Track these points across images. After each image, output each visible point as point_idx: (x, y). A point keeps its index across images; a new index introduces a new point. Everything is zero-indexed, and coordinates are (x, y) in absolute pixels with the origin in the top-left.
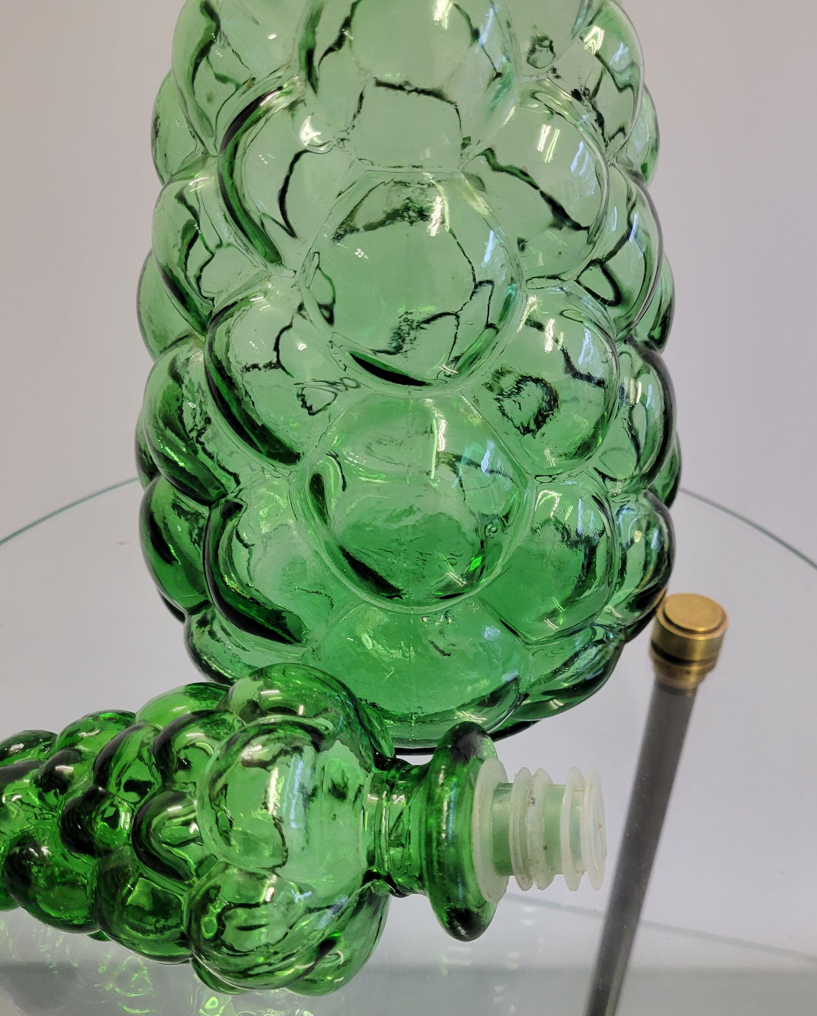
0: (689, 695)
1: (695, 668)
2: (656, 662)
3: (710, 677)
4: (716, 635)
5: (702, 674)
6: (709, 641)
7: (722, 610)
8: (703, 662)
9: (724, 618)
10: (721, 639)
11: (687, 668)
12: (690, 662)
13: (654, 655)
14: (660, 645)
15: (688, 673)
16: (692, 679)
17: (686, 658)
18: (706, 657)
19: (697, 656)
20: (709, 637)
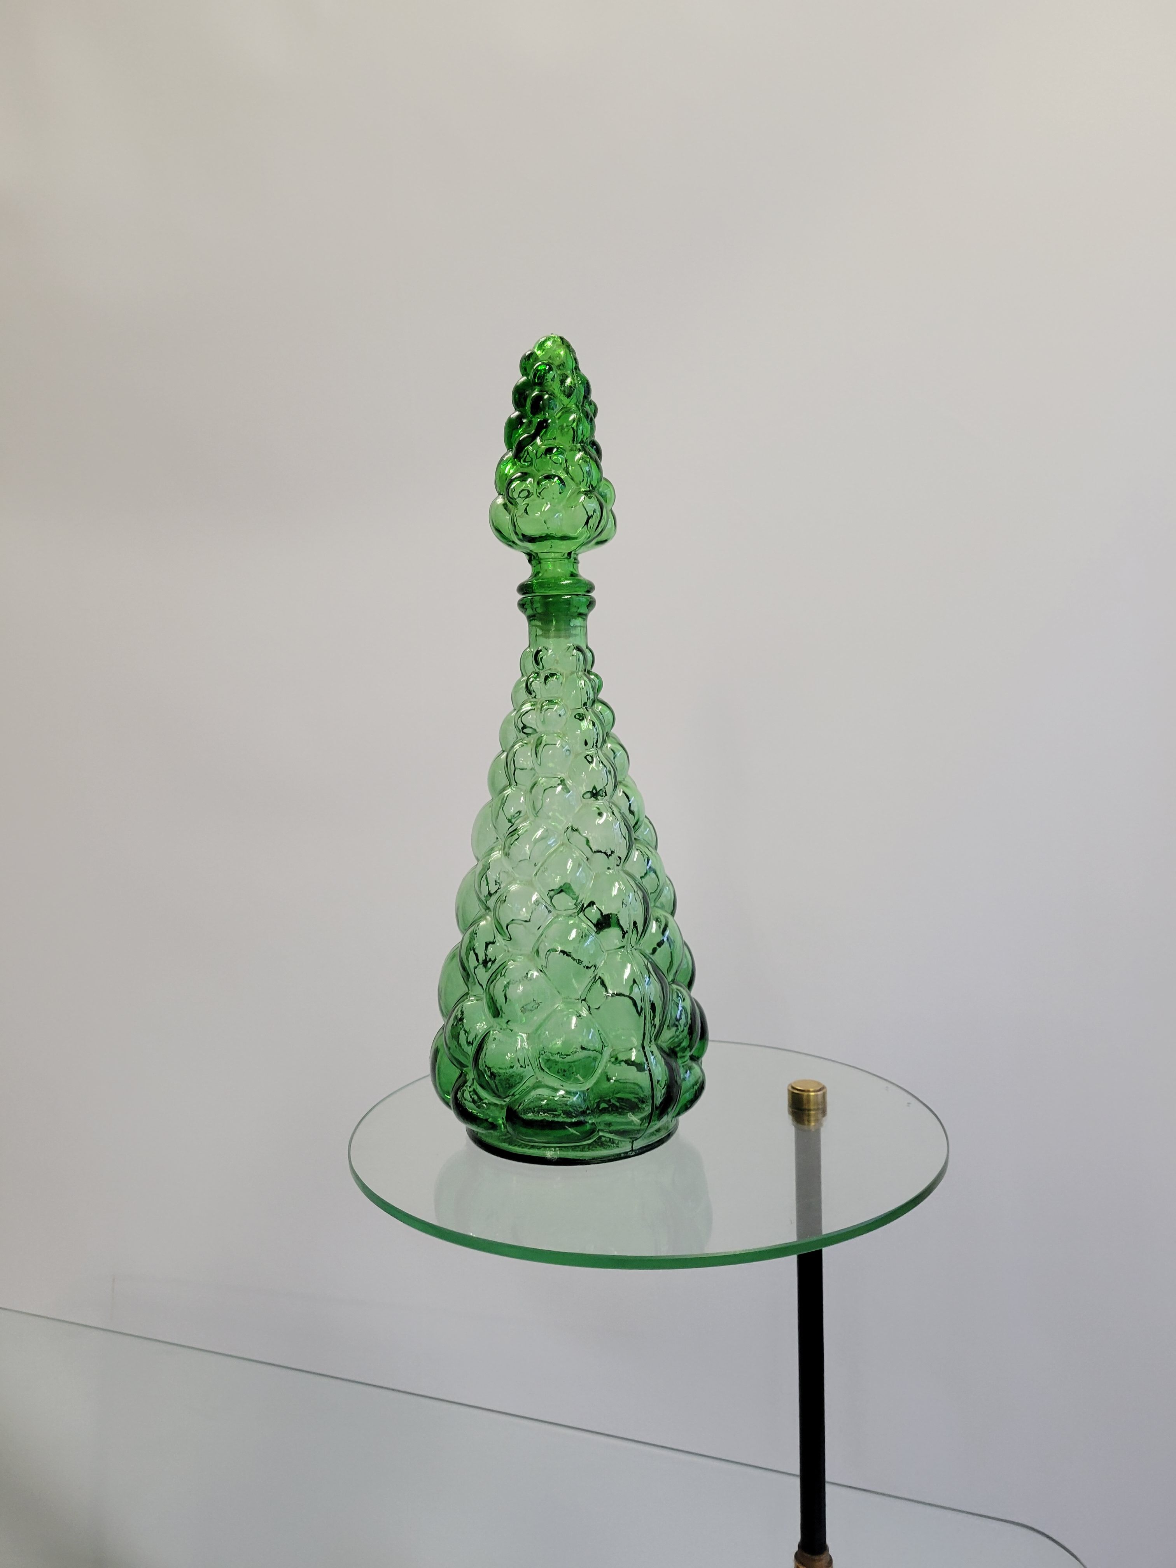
1: (812, 1113)
4: (819, 1093)
8: (815, 1110)
11: (809, 1113)
12: (809, 1110)
15: (809, 1116)
18: (817, 1107)
20: (815, 1094)
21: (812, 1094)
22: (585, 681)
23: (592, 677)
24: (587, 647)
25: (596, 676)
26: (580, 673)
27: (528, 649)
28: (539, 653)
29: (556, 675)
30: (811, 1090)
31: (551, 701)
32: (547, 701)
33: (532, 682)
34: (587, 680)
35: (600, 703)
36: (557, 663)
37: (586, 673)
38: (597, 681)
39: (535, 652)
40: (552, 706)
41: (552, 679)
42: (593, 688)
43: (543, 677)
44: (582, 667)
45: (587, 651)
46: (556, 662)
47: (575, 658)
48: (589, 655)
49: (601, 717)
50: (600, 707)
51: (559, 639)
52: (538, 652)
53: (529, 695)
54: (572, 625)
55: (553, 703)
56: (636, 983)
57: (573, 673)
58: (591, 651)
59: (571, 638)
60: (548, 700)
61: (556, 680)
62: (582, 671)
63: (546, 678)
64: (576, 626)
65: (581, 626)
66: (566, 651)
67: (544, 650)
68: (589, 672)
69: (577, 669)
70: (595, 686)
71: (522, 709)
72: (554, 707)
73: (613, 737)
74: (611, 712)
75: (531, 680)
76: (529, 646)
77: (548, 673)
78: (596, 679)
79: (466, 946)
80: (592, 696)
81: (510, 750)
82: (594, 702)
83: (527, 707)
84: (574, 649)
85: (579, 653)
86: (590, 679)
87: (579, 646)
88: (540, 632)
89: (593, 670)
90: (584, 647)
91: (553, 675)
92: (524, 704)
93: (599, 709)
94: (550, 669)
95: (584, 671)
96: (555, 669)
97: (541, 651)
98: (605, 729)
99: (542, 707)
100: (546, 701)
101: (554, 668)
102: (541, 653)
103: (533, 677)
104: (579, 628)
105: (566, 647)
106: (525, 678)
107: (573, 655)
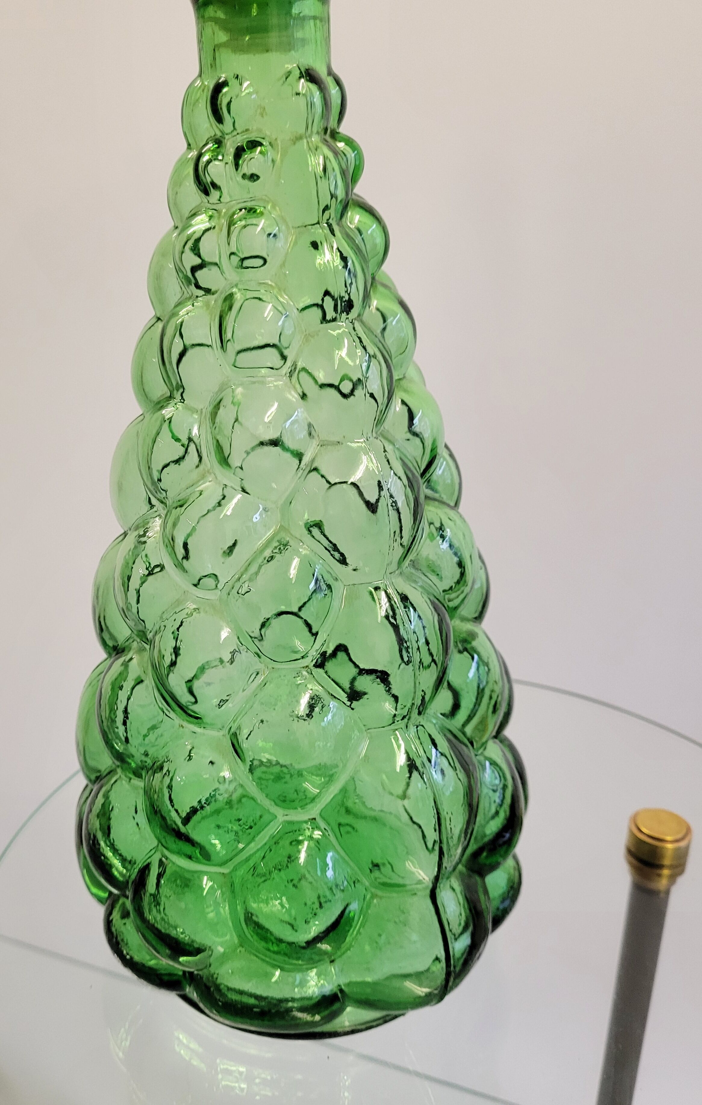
0: (662, 895)
1: (666, 872)
2: (631, 865)
3: (681, 880)
4: (683, 844)
5: (673, 878)
6: (677, 850)
7: (685, 822)
8: (671, 867)
9: (688, 831)
10: (687, 848)
11: (658, 871)
12: (661, 867)
14: (633, 850)
15: (659, 875)
16: (664, 882)
17: (657, 862)
18: (675, 863)
19: (667, 861)
20: (676, 845)
21: (669, 846)
22: (325, 158)
23: (341, 145)
24: (330, 73)
25: (349, 142)
26: (315, 139)
27: (198, 83)
28: (220, 91)
29: (261, 144)
30: (669, 838)
31: (251, 210)
32: (243, 210)
33: (209, 162)
34: (330, 155)
35: (358, 209)
36: (262, 115)
37: (328, 137)
38: (351, 155)
39: (211, 87)
40: (254, 221)
41: (252, 155)
42: (343, 173)
43: (232, 151)
44: (318, 125)
45: (330, 82)
46: (259, 111)
47: (301, 101)
48: (334, 91)
49: (358, 240)
50: (357, 218)
51: (266, 55)
52: (218, 88)
53: (203, 195)
54: (295, 11)
55: (255, 215)
56: (417, 769)
57: (299, 138)
58: (338, 82)
59: (293, 52)
60: (245, 209)
61: (260, 156)
62: (318, 133)
63: (239, 153)
64: (304, 18)
65: (315, 18)
66: (281, 82)
67: (232, 82)
68: (334, 135)
69: (307, 128)
70: (347, 167)
71: (191, 226)
72: (260, 222)
73: (385, 286)
74: (381, 229)
75: (206, 158)
76: (200, 75)
77: (241, 140)
78: (348, 150)
79: (114, 678)
80: (340, 193)
81: (170, 318)
82: (345, 208)
83: (200, 223)
84: (301, 76)
85: (313, 87)
86: (336, 153)
87: (312, 69)
88: (222, 37)
89: (344, 129)
90: (322, 72)
91: (254, 144)
92: (194, 215)
93: (356, 221)
94: (247, 130)
95: (323, 133)
96: (260, 130)
97: (225, 84)
98: (368, 267)
99: (231, 224)
100: (241, 210)
101: (255, 128)
102: (225, 90)
103: (209, 150)
104: (312, 22)
105: (282, 72)
106: (194, 154)
107: (298, 94)
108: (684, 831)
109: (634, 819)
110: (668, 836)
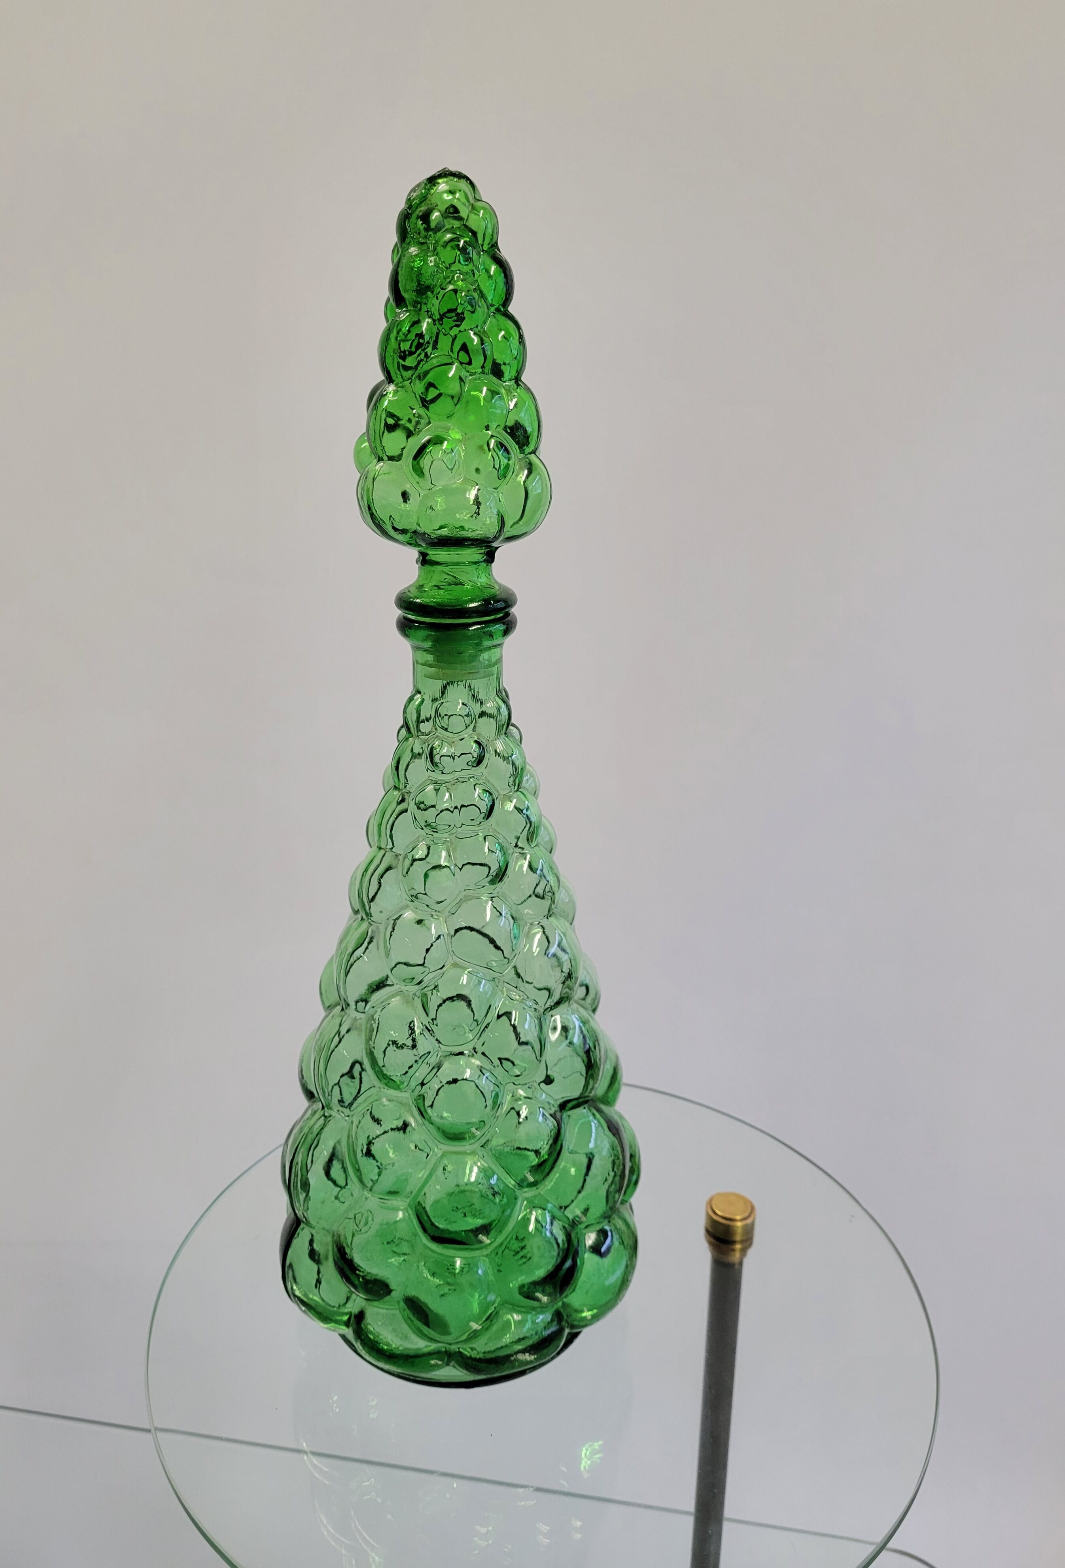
0: (737, 1267)
1: (738, 1246)
2: (711, 1244)
3: (751, 1252)
4: (749, 1221)
5: (744, 1251)
6: (745, 1227)
7: (750, 1202)
8: (742, 1242)
9: (753, 1209)
10: (753, 1224)
11: (733, 1247)
12: (734, 1242)
13: (709, 1237)
14: (711, 1230)
15: (733, 1250)
16: (737, 1255)
17: (731, 1239)
18: (745, 1238)
19: (738, 1238)
20: (744, 1222)
21: (740, 1223)
30: (738, 1217)
108: (749, 1210)
109: (710, 1204)
110: (738, 1215)
